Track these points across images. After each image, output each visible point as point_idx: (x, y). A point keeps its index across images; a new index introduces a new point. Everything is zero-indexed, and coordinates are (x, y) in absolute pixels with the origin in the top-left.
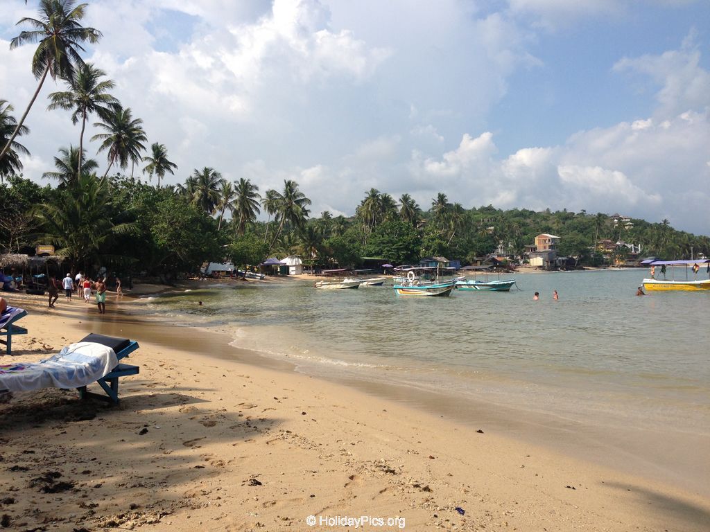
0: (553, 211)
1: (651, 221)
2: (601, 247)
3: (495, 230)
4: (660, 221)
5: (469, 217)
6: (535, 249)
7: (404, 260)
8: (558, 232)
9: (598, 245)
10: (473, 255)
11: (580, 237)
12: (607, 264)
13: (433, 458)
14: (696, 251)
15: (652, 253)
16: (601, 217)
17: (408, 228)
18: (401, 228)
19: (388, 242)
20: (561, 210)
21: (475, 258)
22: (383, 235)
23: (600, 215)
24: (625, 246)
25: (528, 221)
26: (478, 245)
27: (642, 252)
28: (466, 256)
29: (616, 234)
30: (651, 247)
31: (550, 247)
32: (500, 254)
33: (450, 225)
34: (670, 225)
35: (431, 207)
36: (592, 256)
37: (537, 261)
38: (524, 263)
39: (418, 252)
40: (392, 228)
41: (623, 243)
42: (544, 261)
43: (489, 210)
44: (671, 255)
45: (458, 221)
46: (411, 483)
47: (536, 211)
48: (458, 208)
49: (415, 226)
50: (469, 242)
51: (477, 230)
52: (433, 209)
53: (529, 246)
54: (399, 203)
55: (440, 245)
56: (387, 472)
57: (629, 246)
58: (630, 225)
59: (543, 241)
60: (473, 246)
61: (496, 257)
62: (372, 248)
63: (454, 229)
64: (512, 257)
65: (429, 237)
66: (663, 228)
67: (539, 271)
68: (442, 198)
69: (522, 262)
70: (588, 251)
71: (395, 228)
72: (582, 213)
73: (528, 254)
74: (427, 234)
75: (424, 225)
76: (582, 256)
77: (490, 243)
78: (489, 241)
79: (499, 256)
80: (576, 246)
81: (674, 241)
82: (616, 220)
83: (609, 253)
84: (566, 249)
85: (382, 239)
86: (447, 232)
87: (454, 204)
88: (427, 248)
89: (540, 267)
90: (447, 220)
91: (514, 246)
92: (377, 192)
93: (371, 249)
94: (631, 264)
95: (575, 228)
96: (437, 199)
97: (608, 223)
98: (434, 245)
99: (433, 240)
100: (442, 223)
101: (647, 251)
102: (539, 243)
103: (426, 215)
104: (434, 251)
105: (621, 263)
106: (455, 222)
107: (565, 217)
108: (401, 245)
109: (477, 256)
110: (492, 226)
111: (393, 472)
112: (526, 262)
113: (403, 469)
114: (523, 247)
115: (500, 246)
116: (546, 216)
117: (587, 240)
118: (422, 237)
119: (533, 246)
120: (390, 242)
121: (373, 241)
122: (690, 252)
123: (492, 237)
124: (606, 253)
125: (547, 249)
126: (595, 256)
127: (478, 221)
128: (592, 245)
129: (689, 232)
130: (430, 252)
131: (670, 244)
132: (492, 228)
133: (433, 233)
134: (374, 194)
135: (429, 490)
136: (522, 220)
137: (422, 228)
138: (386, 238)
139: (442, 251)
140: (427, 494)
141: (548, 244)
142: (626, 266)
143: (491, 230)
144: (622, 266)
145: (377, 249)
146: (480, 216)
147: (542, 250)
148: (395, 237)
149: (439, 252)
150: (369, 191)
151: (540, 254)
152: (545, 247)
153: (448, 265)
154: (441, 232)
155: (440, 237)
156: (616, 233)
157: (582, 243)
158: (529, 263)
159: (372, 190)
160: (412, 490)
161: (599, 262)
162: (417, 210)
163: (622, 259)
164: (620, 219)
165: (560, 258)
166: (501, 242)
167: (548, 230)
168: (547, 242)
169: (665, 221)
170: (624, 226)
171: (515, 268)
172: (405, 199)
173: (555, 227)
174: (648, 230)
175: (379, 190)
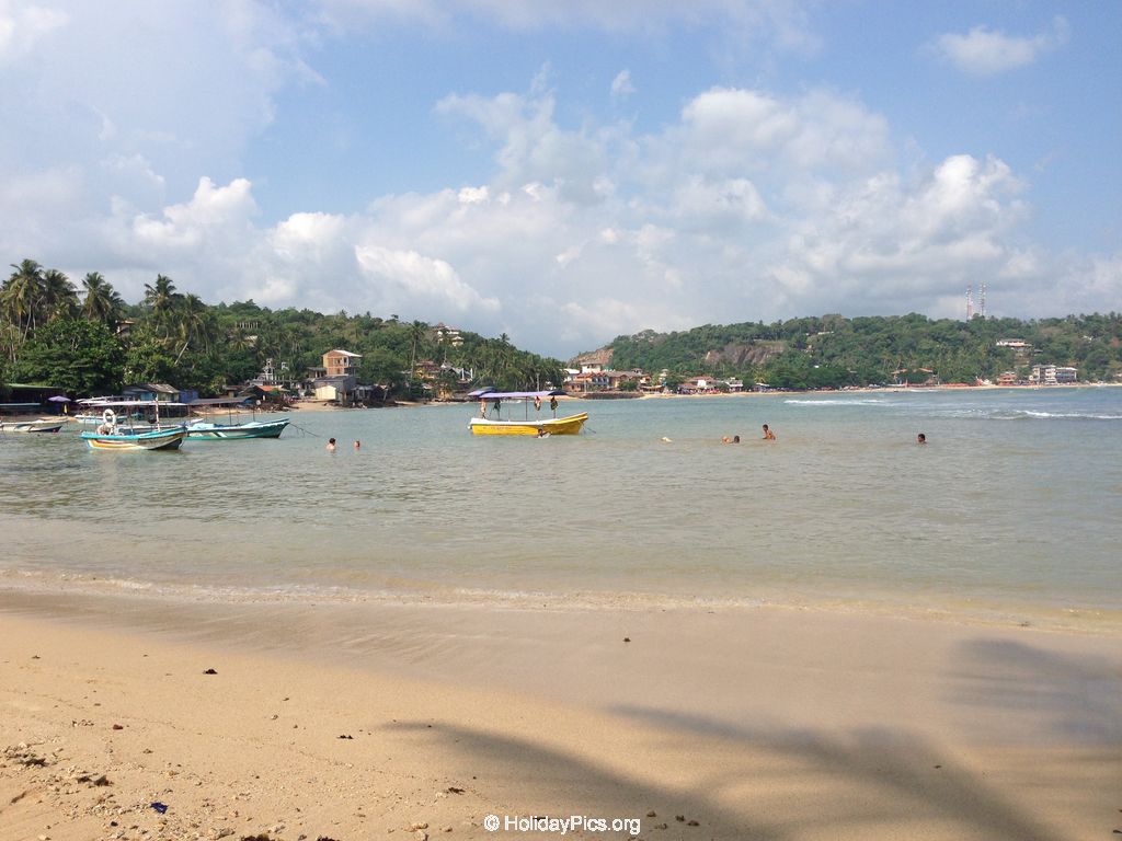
0: (350, 315)
1: (487, 337)
2: (419, 372)
3: (259, 341)
4: (497, 337)
5: (213, 319)
6: (324, 372)
7: (92, 389)
8: (358, 348)
9: (416, 368)
10: (221, 382)
11: (390, 356)
12: (428, 397)
13: (121, 728)
14: (543, 380)
15: (488, 382)
16: (419, 328)
17: (99, 333)
18: (86, 333)
19: (60, 358)
20: (363, 315)
21: (224, 386)
22: (49, 346)
23: (417, 324)
24: (453, 371)
25: (312, 328)
26: (230, 365)
27: (475, 380)
28: (208, 384)
29: (439, 354)
30: (487, 373)
31: (347, 370)
32: (267, 380)
33: (179, 331)
34: (510, 342)
35: (144, 297)
36: (408, 385)
37: (328, 392)
38: (306, 395)
39: (120, 375)
40: (67, 332)
41: (450, 367)
42: (337, 392)
43: (249, 307)
44: (513, 384)
45: (195, 325)
46: (74, 776)
47: (325, 314)
48: (194, 303)
49: (113, 329)
50: (214, 359)
51: (228, 341)
52: (147, 302)
53: (314, 369)
54: (81, 287)
55: (161, 364)
56: (28, 764)
57: (458, 371)
58: (459, 340)
59: (336, 361)
60: (221, 368)
61: (260, 385)
62: (28, 368)
63: (187, 337)
64: (287, 386)
65: (141, 349)
66: (501, 345)
67: (330, 408)
68: (163, 284)
69: (303, 394)
70: (402, 378)
71: (74, 332)
72: (393, 320)
73: (313, 380)
74: (138, 345)
75: (130, 329)
76: (393, 385)
77: (250, 361)
78: (250, 359)
79: (265, 383)
80: (385, 369)
81: (515, 365)
82: (440, 333)
83: (431, 380)
84: (370, 374)
85: (47, 350)
86: (174, 342)
87: (186, 295)
88: (138, 369)
89: (331, 401)
90: (175, 322)
91: (291, 368)
92: (35, 265)
93: (24, 369)
94: (460, 397)
95: (384, 343)
96: (154, 286)
97: (429, 336)
98: (150, 364)
99: (148, 354)
100: (164, 327)
101: (481, 378)
102: (330, 364)
103: (135, 312)
104: (150, 374)
105: (447, 396)
106: (189, 325)
107: (369, 325)
108: (86, 363)
109: (228, 384)
110: (254, 334)
111: (41, 763)
112: (309, 394)
113: (62, 755)
114: (304, 370)
115: (267, 368)
116: (340, 322)
117: (399, 361)
118: (126, 350)
119: (320, 369)
120: (65, 356)
121: (29, 354)
122: (535, 380)
123: (253, 352)
124: (426, 381)
125: (343, 374)
126: (412, 385)
127: (230, 326)
128: (408, 368)
129: (534, 352)
130: (143, 375)
131: (511, 369)
132: (254, 338)
133: (147, 344)
134: (29, 269)
135: (107, 783)
136: (303, 327)
137: (128, 334)
138: (57, 349)
139: (165, 374)
140: (102, 790)
141: (344, 365)
142: (454, 401)
143: (251, 341)
144: (449, 400)
145: (39, 369)
146: (233, 318)
147: (334, 375)
148: (73, 349)
149: (158, 375)
150: (19, 263)
151: (330, 381)
152: (339, 371)
153: (177, 398)
154: (164, 342)
155: (161, 350)
156: (440, 351)
157: (394, 365)
158: (314, 394)
159: (27, 263)
160: (76, 786)
161: (417, 395)
162: (117, 303)
163: (448, 390)
164: (444, 331)
165: (361, 388)
166: (269, 361)
167: (343, 344)
168: (342, 362)
169: (504, 336)
170: (451, 342)
171: (292, 403)
172: (93, 281)
173: (354, 340)
174: (483, 349)
175: (39, 263)
